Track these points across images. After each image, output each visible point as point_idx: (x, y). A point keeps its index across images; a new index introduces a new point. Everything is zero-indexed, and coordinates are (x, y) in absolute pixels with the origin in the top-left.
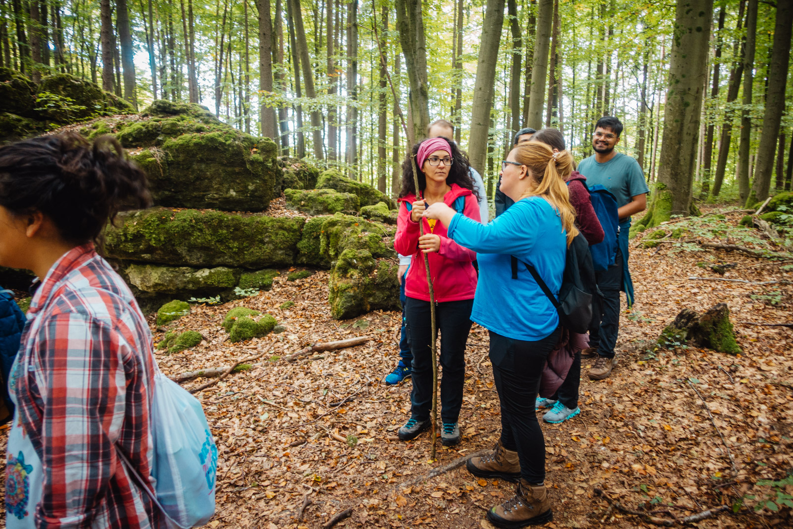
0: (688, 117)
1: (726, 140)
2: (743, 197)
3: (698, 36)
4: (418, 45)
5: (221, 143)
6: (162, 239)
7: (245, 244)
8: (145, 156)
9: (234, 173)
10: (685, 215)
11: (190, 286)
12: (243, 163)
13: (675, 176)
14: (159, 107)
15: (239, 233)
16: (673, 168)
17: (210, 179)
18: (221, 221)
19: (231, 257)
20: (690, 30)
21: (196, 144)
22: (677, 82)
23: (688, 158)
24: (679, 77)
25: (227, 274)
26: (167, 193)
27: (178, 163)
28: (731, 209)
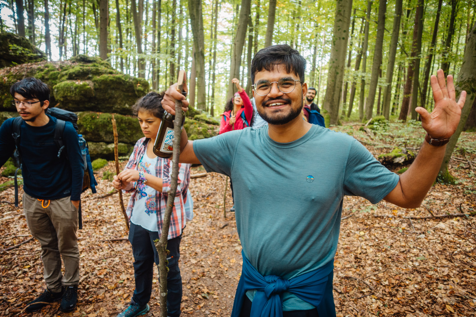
0: (338, 79)
1: (354, 90)
2: (361, 118)
3: (343, 41)
4: (200, 27)
5: (123, 81)
6: (93, 127)
7: (134, 132)
8: (85, 85)
9: (128, 96)
10: (336, 125)
11: (105, 152)
12: (134, 91)
13: (332, 107)
14: (81, 58)
15: (131, 126)
16: (331, 103)
17: (116, 98)
18: (122, 120)
19: (126, 138)
20: (340, 38)
21: (111, 80)
22: (334, 62)
23: (337, 98)
24: (334, 60)
25: (124, 147)
26: (93, 104)
27: (101, 89)
28: (355, 124)
